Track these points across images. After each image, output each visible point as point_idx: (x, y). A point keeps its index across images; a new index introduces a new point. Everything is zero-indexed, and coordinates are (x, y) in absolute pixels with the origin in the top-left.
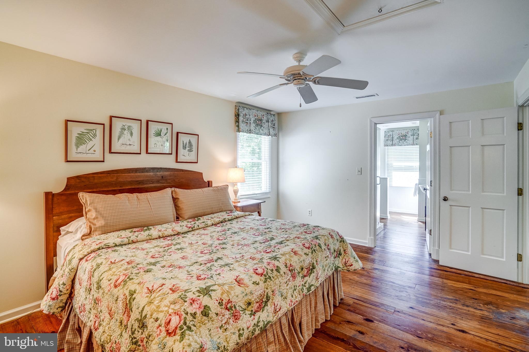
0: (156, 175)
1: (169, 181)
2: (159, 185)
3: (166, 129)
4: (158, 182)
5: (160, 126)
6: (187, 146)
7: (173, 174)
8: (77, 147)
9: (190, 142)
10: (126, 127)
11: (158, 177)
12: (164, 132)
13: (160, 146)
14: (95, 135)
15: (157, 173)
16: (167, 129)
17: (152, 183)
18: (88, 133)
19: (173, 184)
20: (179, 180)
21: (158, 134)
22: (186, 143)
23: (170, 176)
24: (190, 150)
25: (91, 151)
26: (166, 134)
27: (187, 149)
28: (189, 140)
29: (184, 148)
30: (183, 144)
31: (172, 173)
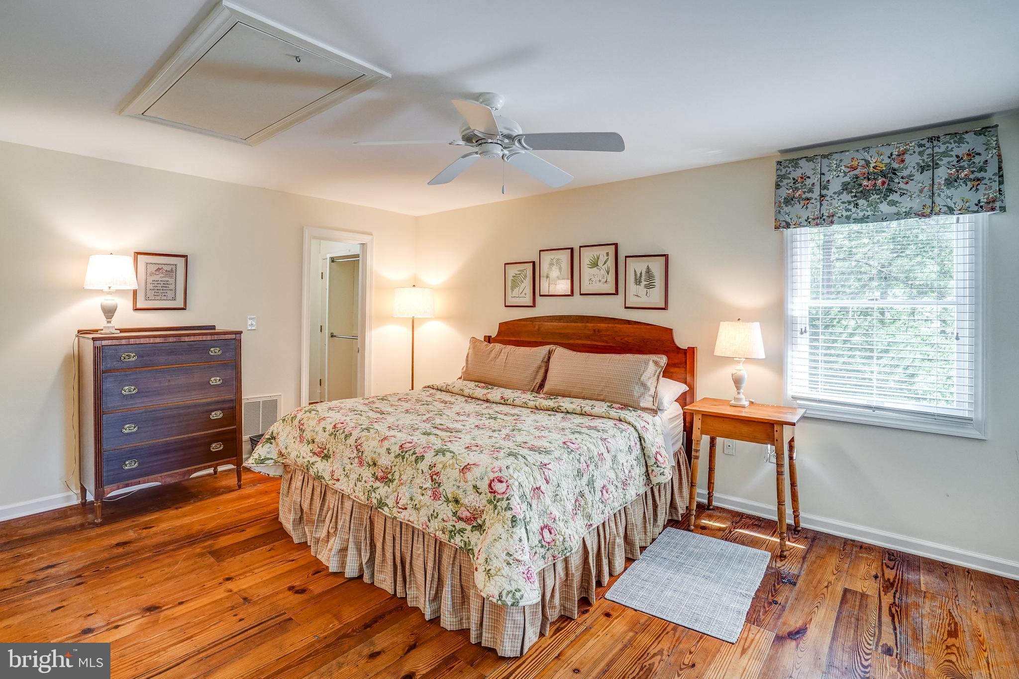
0: (585, 327)
1: (605, 338)
2: (589, 342)
3: (605, 255)
4: (588, 337)
5: (595, 251)
6: (643, 278)
7: (613, 327)
8: (512, 290)
9: (648, 271)
10: (554, 261)
11: (588, 330)
12: (603, 258)
13: (598, 282)
14: (526, 276)
15: (588, 324)
16: (608, 254)
17: (580, 339)
18: (519, 274)
19: (611, 345)
20: (622, 339)
21: (595, 264)
22: (641, 273)
23: (607, 330)
24: (650, 286)
25: (523, 295)
26: (605, 263)
27: (644, 283)
28: (646, 267)
29: (638, 281)
30: (636, 275)
31: (610, 325)
